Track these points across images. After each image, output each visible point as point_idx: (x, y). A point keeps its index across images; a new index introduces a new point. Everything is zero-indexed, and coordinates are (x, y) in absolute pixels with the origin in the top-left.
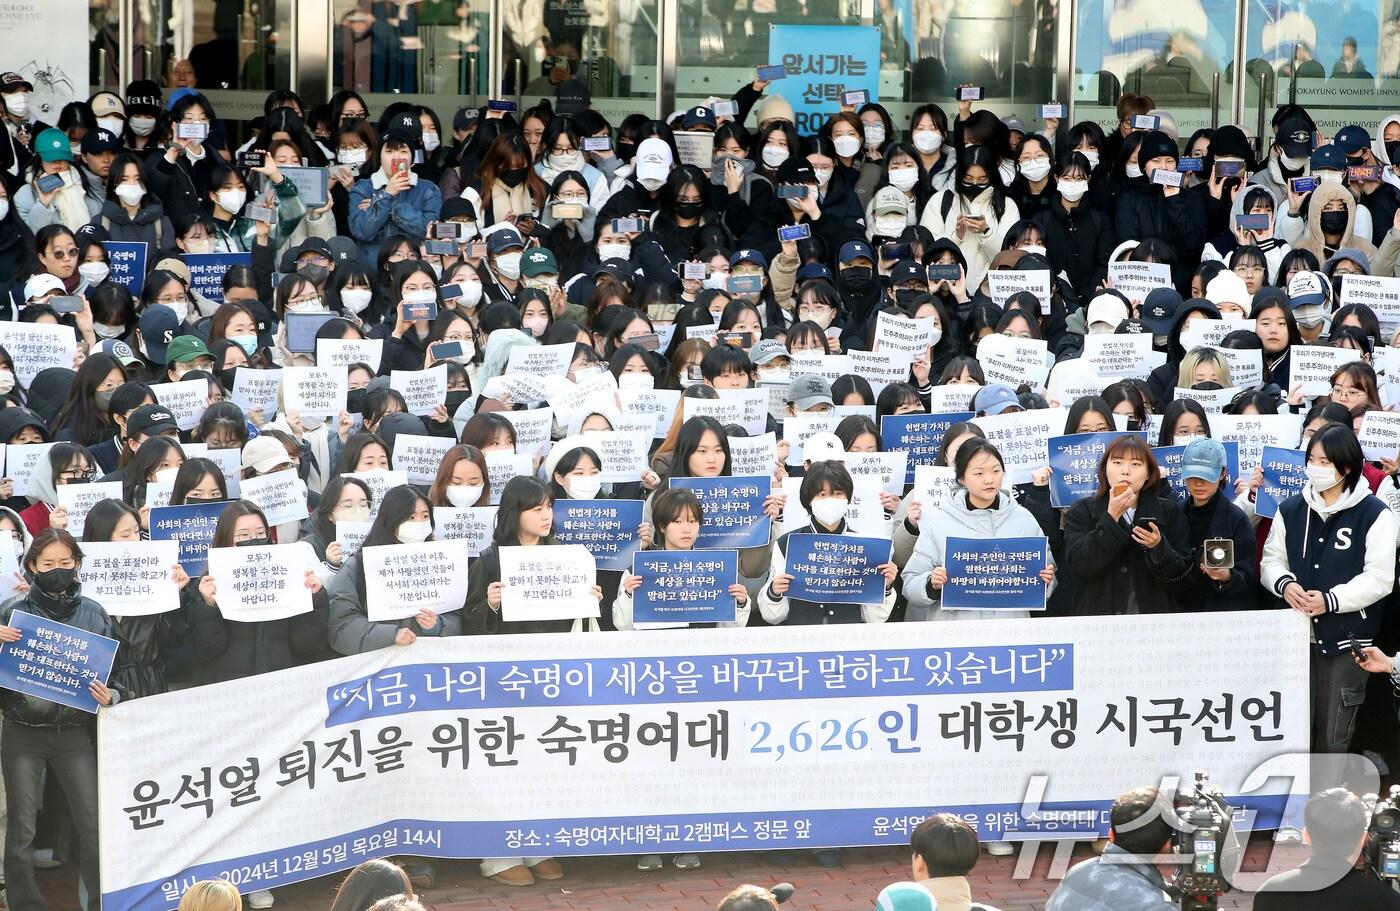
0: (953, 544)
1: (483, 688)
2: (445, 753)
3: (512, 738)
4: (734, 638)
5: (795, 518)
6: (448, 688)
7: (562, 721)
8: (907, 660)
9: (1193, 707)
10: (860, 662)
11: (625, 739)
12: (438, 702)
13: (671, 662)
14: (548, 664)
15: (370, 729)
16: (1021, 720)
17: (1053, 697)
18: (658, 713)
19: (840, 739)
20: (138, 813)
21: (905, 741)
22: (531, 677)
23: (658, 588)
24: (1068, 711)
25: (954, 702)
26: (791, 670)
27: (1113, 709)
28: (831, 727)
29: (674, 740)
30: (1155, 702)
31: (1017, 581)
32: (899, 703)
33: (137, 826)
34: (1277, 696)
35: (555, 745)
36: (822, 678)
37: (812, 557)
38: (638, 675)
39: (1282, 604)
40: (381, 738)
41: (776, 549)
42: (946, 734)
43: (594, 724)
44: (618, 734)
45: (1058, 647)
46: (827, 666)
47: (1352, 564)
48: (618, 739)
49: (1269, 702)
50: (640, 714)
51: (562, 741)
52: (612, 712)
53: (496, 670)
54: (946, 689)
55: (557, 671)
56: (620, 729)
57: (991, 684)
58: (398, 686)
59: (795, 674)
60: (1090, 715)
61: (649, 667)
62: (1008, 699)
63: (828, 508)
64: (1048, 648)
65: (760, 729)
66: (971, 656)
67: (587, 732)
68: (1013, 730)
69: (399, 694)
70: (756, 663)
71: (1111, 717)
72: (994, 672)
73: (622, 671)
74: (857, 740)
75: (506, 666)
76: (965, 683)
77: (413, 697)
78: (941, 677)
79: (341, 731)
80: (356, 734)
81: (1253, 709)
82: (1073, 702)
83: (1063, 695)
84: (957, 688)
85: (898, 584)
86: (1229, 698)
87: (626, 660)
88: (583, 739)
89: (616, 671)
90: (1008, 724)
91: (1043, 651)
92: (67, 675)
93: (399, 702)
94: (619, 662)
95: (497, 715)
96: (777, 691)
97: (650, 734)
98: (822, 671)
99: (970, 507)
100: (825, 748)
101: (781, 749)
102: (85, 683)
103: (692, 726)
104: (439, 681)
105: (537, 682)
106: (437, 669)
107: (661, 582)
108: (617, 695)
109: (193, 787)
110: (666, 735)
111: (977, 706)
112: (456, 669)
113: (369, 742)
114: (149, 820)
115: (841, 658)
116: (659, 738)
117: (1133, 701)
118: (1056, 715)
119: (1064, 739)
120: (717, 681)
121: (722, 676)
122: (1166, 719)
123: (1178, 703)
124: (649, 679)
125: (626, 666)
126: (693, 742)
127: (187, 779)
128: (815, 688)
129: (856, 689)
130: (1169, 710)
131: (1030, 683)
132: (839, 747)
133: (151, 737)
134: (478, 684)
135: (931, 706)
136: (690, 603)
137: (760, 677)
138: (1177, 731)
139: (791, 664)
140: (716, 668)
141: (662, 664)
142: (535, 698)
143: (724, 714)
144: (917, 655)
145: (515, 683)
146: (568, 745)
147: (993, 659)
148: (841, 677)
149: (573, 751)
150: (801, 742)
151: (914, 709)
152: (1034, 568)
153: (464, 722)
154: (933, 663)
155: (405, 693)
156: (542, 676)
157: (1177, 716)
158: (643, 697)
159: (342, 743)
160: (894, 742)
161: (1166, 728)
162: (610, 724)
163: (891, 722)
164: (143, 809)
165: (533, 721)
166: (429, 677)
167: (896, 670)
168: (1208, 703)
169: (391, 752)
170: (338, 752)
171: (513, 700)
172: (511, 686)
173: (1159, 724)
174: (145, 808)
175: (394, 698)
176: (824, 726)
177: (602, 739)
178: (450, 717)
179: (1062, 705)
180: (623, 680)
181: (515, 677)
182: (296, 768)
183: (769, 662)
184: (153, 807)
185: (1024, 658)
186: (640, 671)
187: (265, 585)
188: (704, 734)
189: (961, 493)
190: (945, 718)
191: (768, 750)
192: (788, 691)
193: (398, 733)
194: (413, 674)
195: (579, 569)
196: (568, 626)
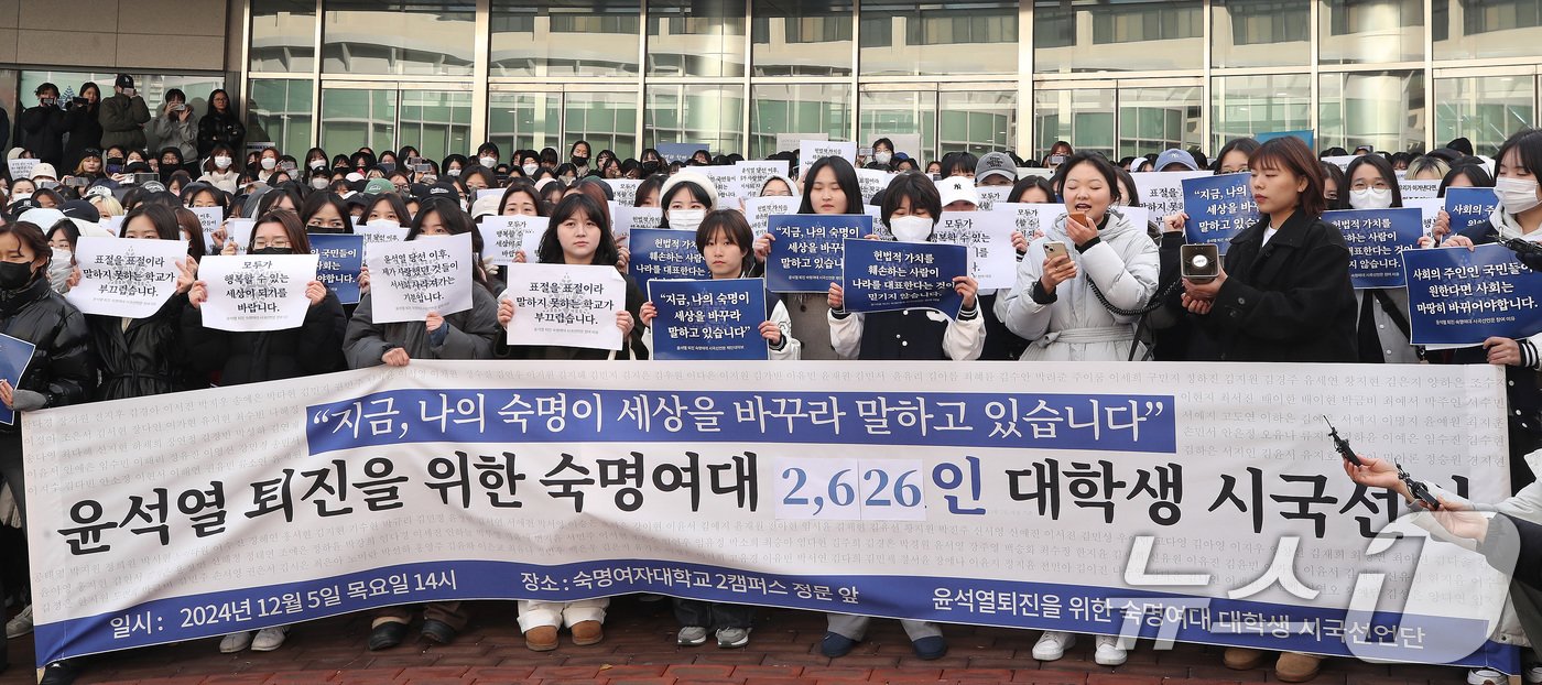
1: (482, 419)
2: (443, 489)
3: (513, 478)
6: (443, 417)
7: (567, 461)
8: (962, 405)
10: (906, 406)
11: (639, 484)
12: (432, 433)
13: (688, 397)
14: (554, 393)
15: (357, 460)
16: (1110, 486)
17: (1151, 461)
18: (676, 453)
19: (888, 493)
20: (77, 536)
21: (966, 501)
22: (534, 407)
24: (1170, 479)
25: (1024, 458)
26: (825, 411)
27: (1229, 482)
28: (876, 477)
29: (695, 486)
30: (1288, 478)
32: (958, 455)
33: (76, 550)
35: (559, 489)
36: (862, 422)
38: (652, 410)
40: (368, 470)
42: (1015, 495)
43: (604, 465)
44: (630, 476)
45: (1154, 399)
46: (867, 408)
48: (631, 483)
50: (657, 453)
51: (567, 484)
52: (622, 450)
53: (496, 399)
54: (1012, 442)
55: (563, 401)
56: (631, 471)
57: (1067, 439)
58: (389, 413)
59: (830, 415)
60: (1199, 490)
61: (663, 401)
62: (1092, 458)
64: (1142, 400)
65: (794, 476)
66: (1042, 404)
67: (595, 474)
68: (1100, 497)
69: (389, 422)
70: (783, 402)
71: (1227, 493)
72: (1072, 425)
73: (633, 404)
74: (907, 495)
75: (509, 394)
76: (1036, 436)
77: (405, 426)
78: (1006, 427)
79: (324, 460)
80: (341, 465)
82: (1177, 469)
83: (1164, 459)
84: (1027, 441)
87: (638, 393)
88: (591, 482)
89: (627, 403)
90: (1093, 490)
91: (1134, 404)
93: (389, 430)
94: (631, 394)
95: (496, 450)
96: (807, 433)
97: (668, 478)
98: (862, 414)
100: (869, 502)
101: (819, 501)
103: (714, 470)
104: (434, 409)
105: (540, 413)
106: (433, 395)
108: (629, 432)
109: (146, 511)
110: (685, 479)
111: (1053, 464)
112: (454, 396)
113: (356, 474)
114: (91, 544)
115: (883, 400)
116: (677, 483)
117: (1256, 475)
118: (1154, 482)
119: (1166, 510)
120: (740, 419)
121: (746, 415)
122: (1303, 501)
123: (1319, 482)
124: (664, 414)
125: (638, 399)
127: (137, 501)
128: (854, 432)
129: (902, 436)
130: (1307, 490)
131: (1121, 442)
132: (887, 503)
133: (89, 451)
134: (476, 414)
135: (997, 462)
137: (790, 417)
138: (1319, 519)
139: (824, 404)
140: (738, 405)
141: (676, 398)
142: (537, 433)
143: (752, 457)
145: (516, 414)
146: (575, 488)
147: (1070, 410)
148: (885, 421)
149: (579, 496)
150: (841, 493)
151: (975, 463)
153: (463, 457)
154: (995, 410)
155: (397, 421)
156: (546, 406)
157: (1318, 499)
158: (658, 434)
159: (323, 473)
160: (953, 501)
161: (1303, 513)
162: (622, 464)
163: (947, 476)
164: (84, 532)
165: (535, 460)
166: (423, 404)
167: (950, 417)
169: (383, 490)
170: (320, 483)
171: (513, 434)
172: (512, 417)
173: (1293, 507)
174: (86, 530)
175: (383, 426)
176: (868, 476)
177: (613, 482)
178: (447, 450)
179: (1162, 472)
180: (636, 413)
181: (517, 407)
182: (272, 500)
183: (798, 401)
184: (96, 531)
185: (1110, 411)
186: (653, 404)
187: (264, 293)
188: (728, 479)
190: (1014, 476)
191: (805, 501)
192: (823, 435)
193: (389, 466)
194: (405, 399)
195: (600, 288)
196: (601, 354)
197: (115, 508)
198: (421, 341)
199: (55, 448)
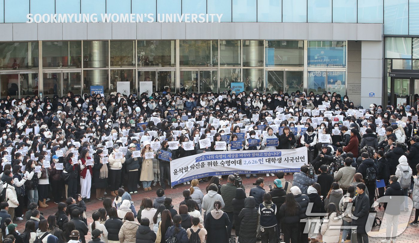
0: (267, 139)
2: (209, 165)
3: (217, 163)
4: (241, 151)
5: (248, 137)
7: (222, 161)
9: (295, 158)
10: (256, 154)
12: (208, 159)
13: (235, 154)
14: (221, 154)
15: (200, 163)
16: (275, 160)
17: (279, 157)
18: (233, 160)
19: (254, 162)
21: (262, 163)
23: (234, 146)
25: (267, 158)
27: (286, 159)
28: (253, 161)
29: (235, 163)
30: (290, 158)
31: (275, 143)
32: (261, 158)
33: (175, 175)
34: (304, 156)
37: (251, 142)
39: (304, 146)
40: (202, 163)
41: (247, 141)
42: (266, 162)
43: (226, 161)
45: (280, 152)
47: (312, 141)
48: (229, 163)
49: (303, 157)
50: (231, 160)
51: (223, 164)
52: (228, 160)
53: (215, 155)
54: (266, 156)
57: (272, 156)
59: (249, 155)
60: (283, 159)
61: (232, 155)
62: (273, 157)
63: (253, 136)
65: (245, 161)
66: (269, 153)
67: (225, 162)
68: (274, 161)
71: (285, 160)
74: (256, 162)
75: (216, 155)
77: (205, 159)
79: (197, 163)
80: (199, 163)
81: (301, 158)
82: (281, 158)
83: (280, 157)
84: (268, 156)
85: (261, 145)
86: (298, 157)
90: (274, 160)
91: (278, 153)
92: (167, 157)
94: (229, 154)
95: (215, 161)
96: (247, 157)
97: (232, 162)
99: (269, 135)
100: (252, 163)
102: (169, 158)
103: (237, 161)
104: (208, 157)
106: (208, 155)
107: (234, 145)
108: (229, 158)
110: (234, 162)
111: (270, 158)
112: (210, 155)
113: (200, 164)
115: (254, 153)
116: (233, 163)
117: (288, 158)
118: (279, 159)
119: (280, 162)
121: (241, 156)
122: (292, 160)
123: (293, 158)
126: (237, 163)
127: (180, 169)
128: (251, 156)
129: (256, 157)
130: (292, 158)
131: (276, 156)
133: (176, 164)
134: (213, 157)
135: (265, 158)
136: (237, 147)
137: (245, 155)
138: (293, 161)
142: (219, 159)
143: (241, 160)
144: (263, 153)
147: (272, 153)
148: (254, 155)
149: (224, 165)
150: (250, 163)
151: (263, 159)
152: (277, 142)
153: (211, 162)
154: (265, 154)
156: (220, 156)
157: (293, 159)
158: (231, 158)
159: (197, 164)
160: (260, 163)
161: (292, 161)
162: (228, 161)
163: (260, 160)
165: (219, 161)
167: (261, 154)
168: (296, 158)
169: (203, 165)
170: (197, 165)
171: (217, 159)
172: (217, 157)
173: (291, 160)
174: (176, 173)
175: (203, 159)
177: (227, 163)
178: (210, 161)
180: (229, 156)
182: (192, 167)
184: (176, 172)
185: (276, 153)
187: (189, 146)
188: (238, 162)
189: (268, 134)
190: (266, 160)
191: (246, 164)
192: (248, 157)
193: (204, 163)
194: (205, 156)
195: (224, 144)
196: (223, 150)
197: (178, 170)
198: (206, 150)
199: (173, 164)
